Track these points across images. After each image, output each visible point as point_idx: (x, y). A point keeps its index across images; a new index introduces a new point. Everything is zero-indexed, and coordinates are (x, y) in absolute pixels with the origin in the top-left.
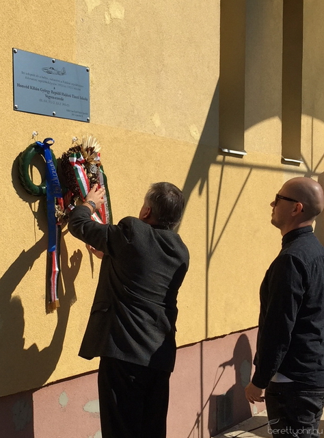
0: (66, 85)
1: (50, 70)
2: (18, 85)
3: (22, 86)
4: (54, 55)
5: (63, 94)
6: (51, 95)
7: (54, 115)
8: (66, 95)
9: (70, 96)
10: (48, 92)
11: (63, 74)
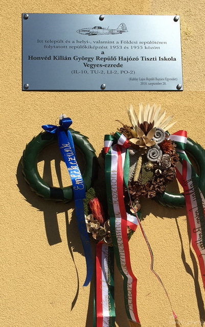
0: (127, 45)
1: (95, 30)
2: (31, 58)
3: (38, 58)
5: (121, 58)
6: (95, 62)
7: (103, 89)
8: (128, 59)
10: (89, 59)
11: (121, 32)
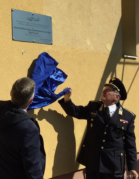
0: (40, 26)
1: (31, 19)
3: (17, 28)
4: (33, 11)
5: (38, 31)
9: (42, 32)
10: (30, 30)
11: (38, 21)
